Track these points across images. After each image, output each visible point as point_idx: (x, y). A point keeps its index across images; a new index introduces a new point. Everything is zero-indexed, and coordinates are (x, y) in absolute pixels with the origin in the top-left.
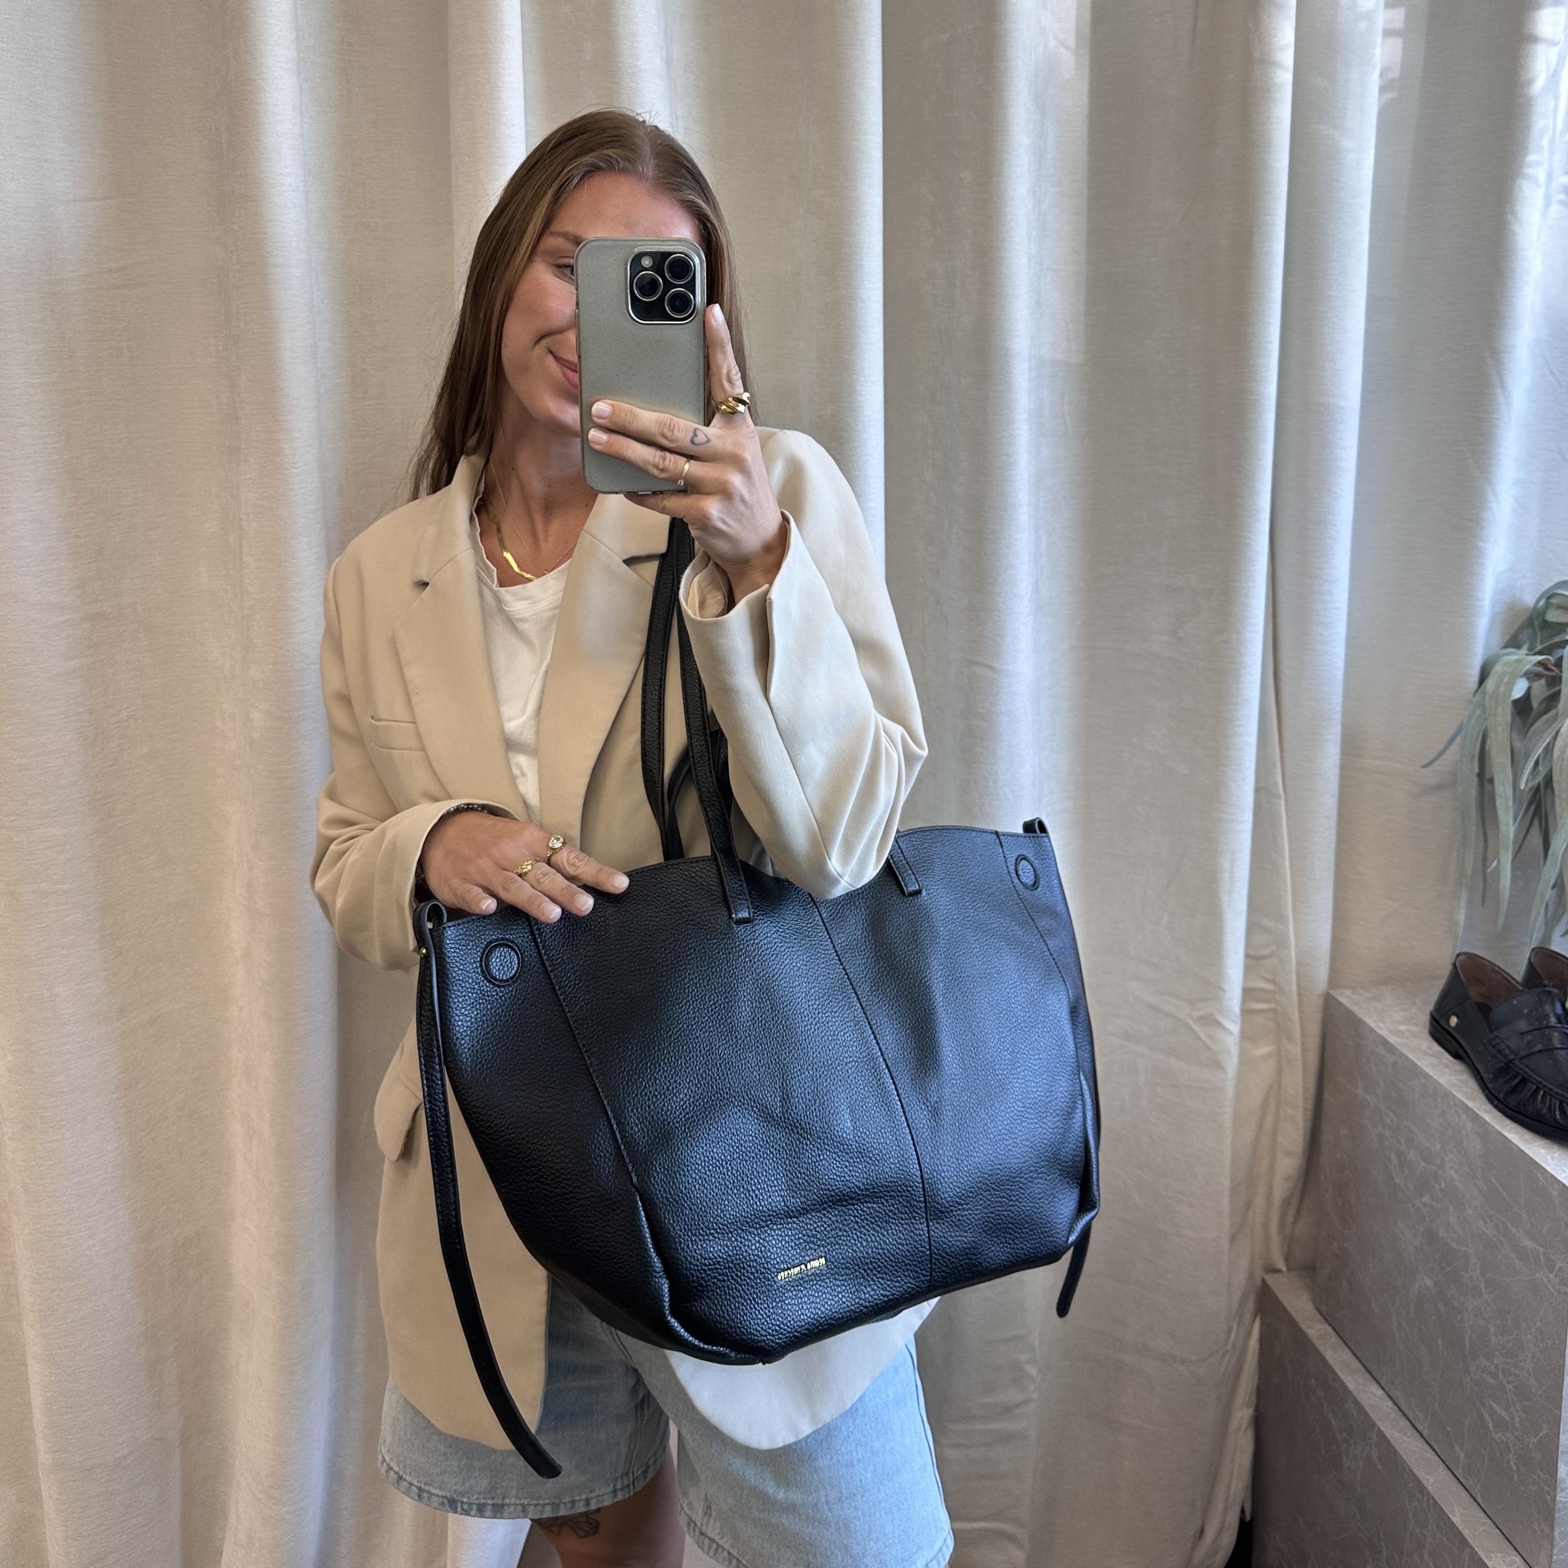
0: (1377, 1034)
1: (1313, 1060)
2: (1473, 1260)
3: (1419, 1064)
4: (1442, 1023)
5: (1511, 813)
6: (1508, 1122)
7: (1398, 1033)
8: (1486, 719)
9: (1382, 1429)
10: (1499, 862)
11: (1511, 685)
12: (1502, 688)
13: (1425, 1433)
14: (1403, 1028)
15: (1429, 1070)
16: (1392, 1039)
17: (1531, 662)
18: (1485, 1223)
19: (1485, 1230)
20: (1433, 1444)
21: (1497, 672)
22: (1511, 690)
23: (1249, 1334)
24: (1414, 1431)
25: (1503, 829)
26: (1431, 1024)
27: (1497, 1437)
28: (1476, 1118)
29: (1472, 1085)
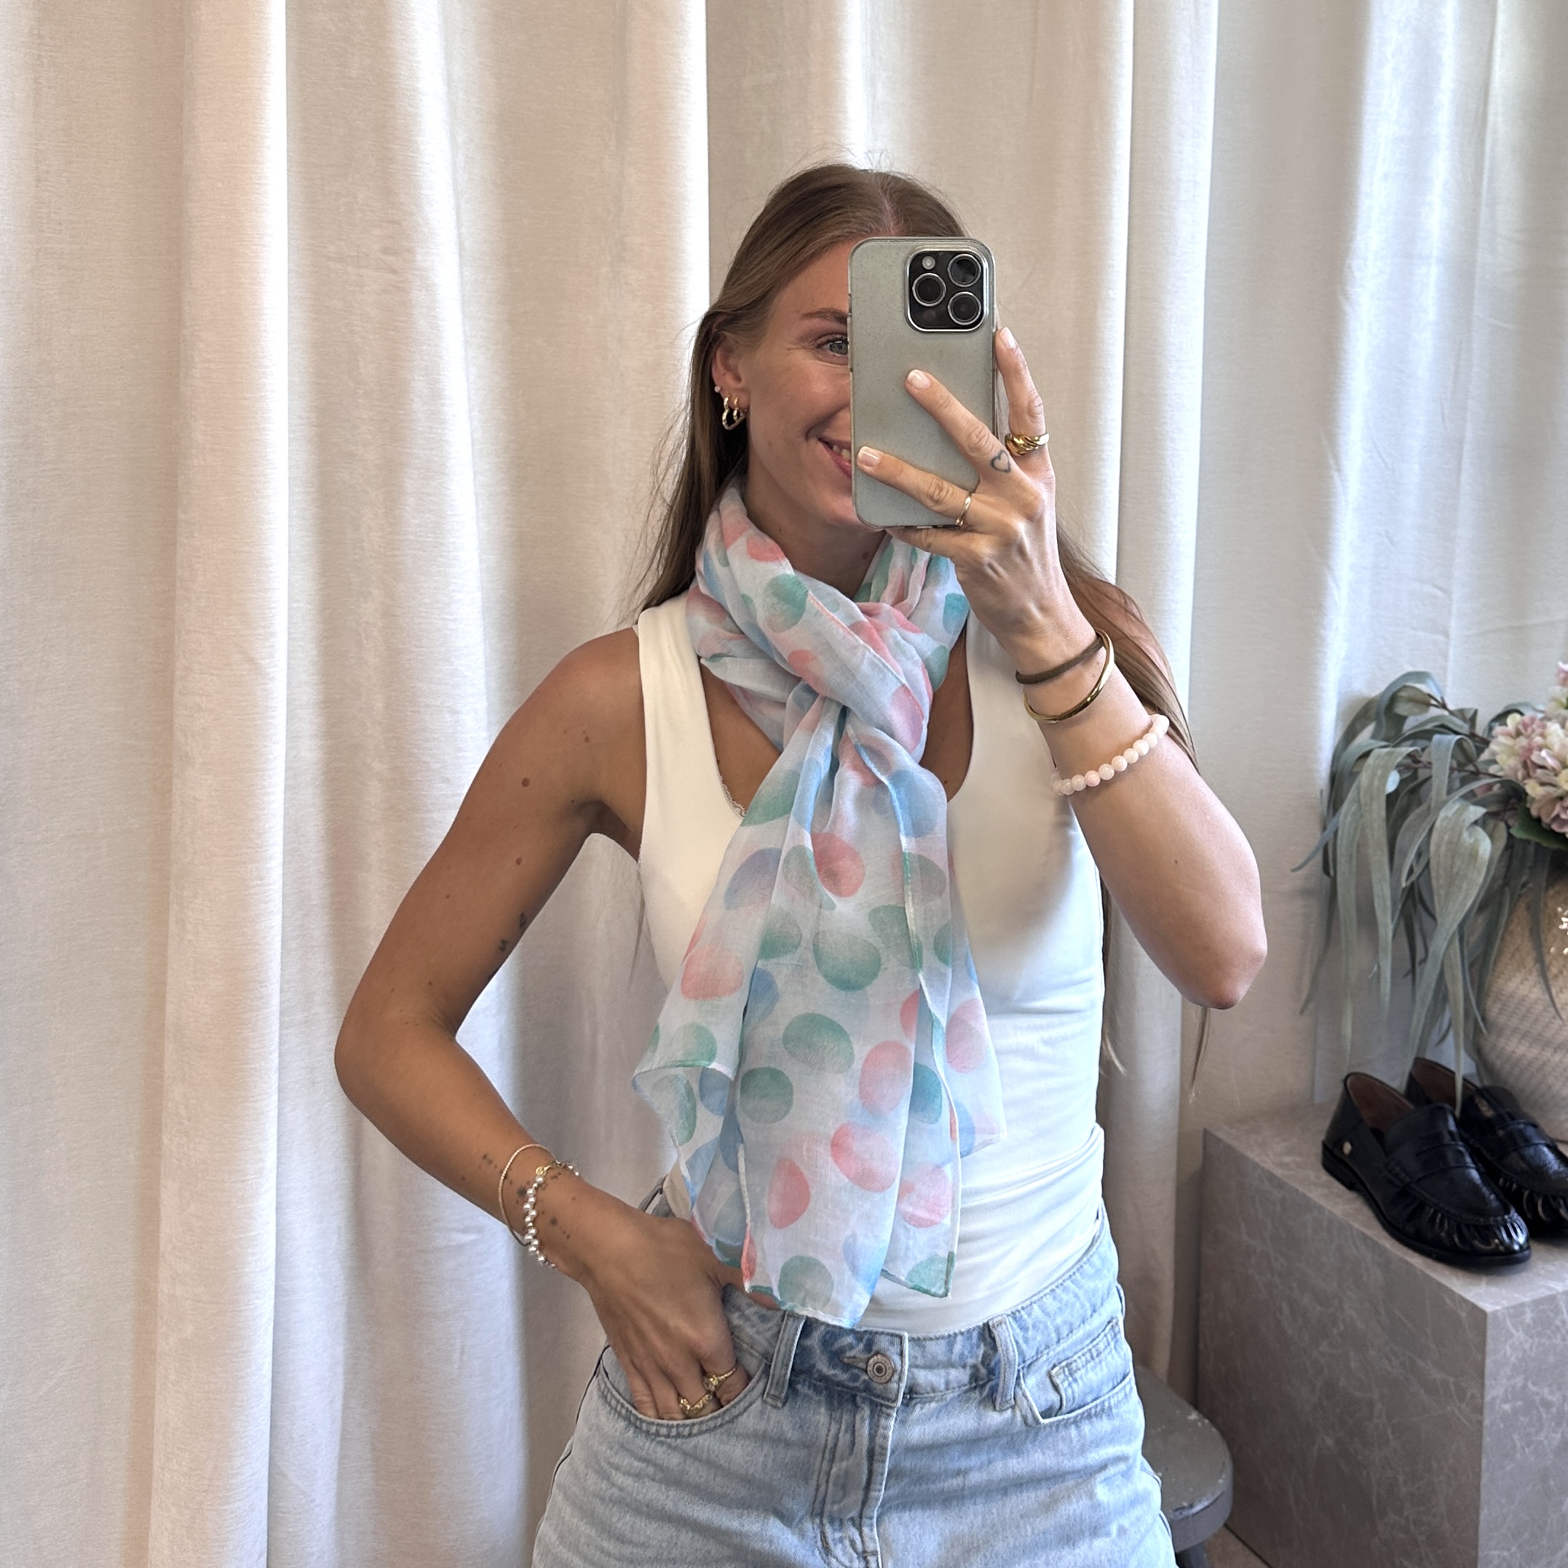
2: (1378, 1406)
4: (1336, 1152)
5: (1389, 909)
8: (1362, 816)
10: (1379, 967)
11: (1384, 778)
12: (1376, 782)
17: (1402, 753)
18: (1390, 1360)
19: (1389, 1369)
22: (1384, 784)
25: (1381, 930)
26: (1323, 1154)
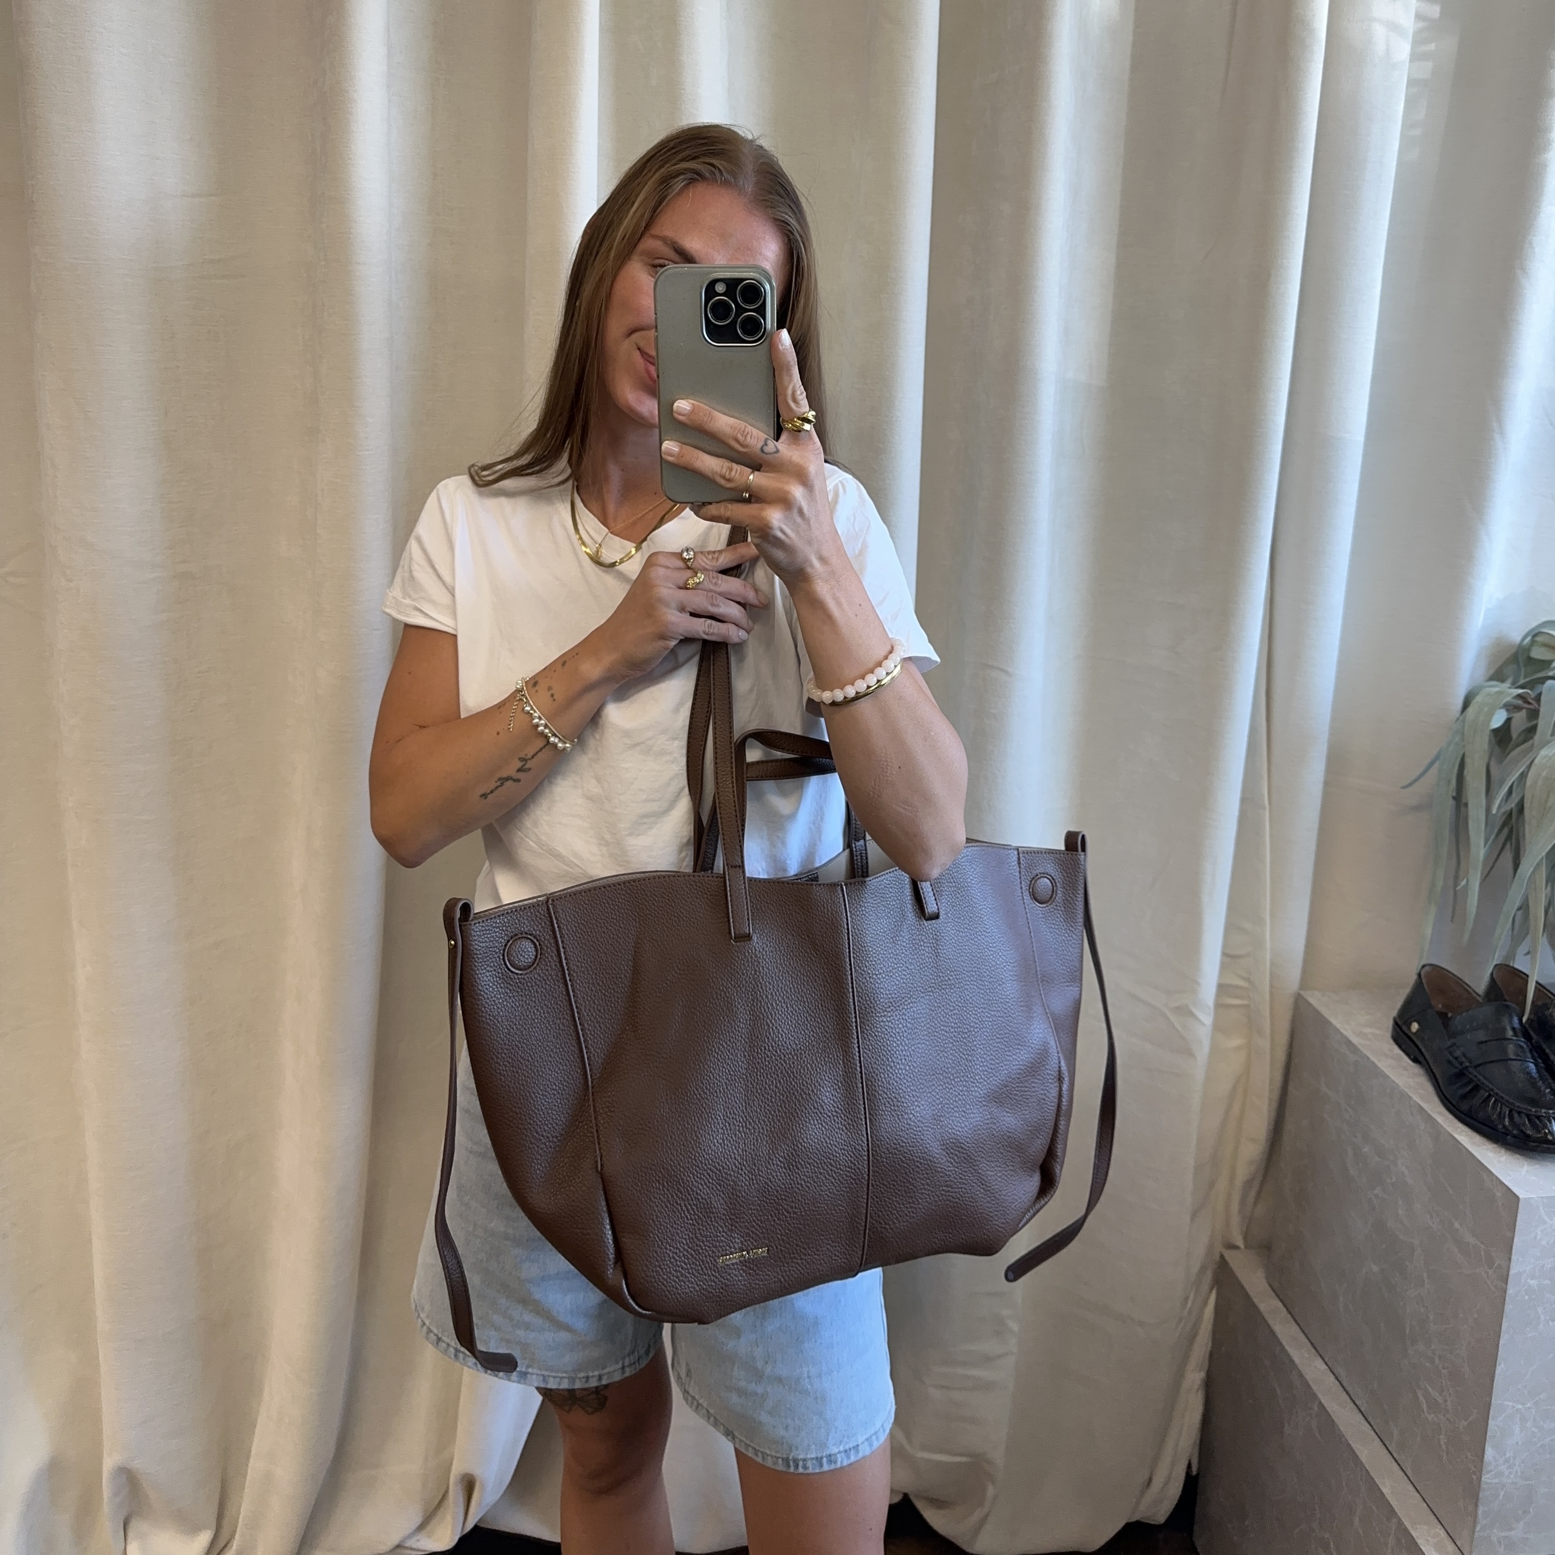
0: (1342, 1034)
1: (1281, 1056)
2: (1418, 1251)
3: (1379, 1065)
4: (1404, 1028)
5: (1483, 835)
6: (1460, 1125)
7: (1360, 1034)
8: (1464, 746)
9: (1323, 1401)
10: (1468, 881)
11: (1491, 715)
12: (1481, 718)
13: (1363, 1409)
14: (1367, 1030)
15: (1388, 1072)
16: (1355, 1040)
17: (1511, 694)
18: (1432, 1217)
19: (1431, 1223)
20: (1370, 1419)
21: (1477, 702)
22: (1490, 721)
23: (1205, 1303)
24: (1352, 1405)
25: (1473, 849)
26: (1394, 1030)
27: (1431, 1417)
28: (1429, 1118)
29: (1429, 1089)
